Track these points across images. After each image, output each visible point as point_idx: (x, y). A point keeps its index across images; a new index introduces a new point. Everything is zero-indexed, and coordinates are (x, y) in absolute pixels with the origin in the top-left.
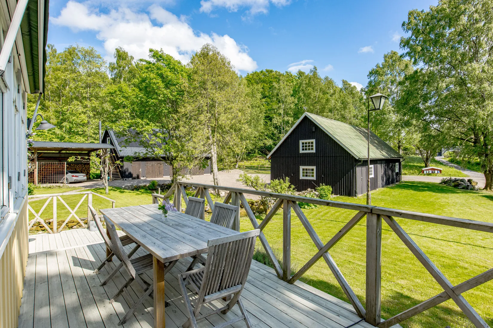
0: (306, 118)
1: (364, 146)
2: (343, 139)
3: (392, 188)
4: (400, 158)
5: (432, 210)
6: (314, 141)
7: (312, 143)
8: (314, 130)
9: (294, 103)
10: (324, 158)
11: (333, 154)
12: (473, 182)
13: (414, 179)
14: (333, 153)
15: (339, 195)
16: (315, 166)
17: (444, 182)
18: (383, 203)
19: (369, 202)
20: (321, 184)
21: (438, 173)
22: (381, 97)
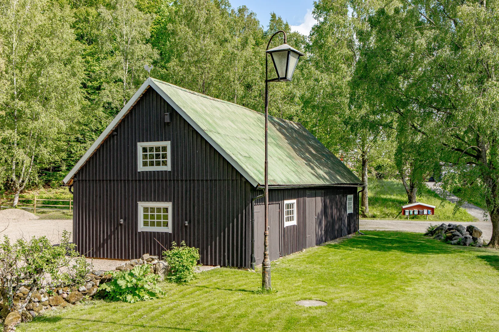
0: (150, 91)
1: (280, 159)
2: (232, 142)
3: (335, 246)
4: (357, 184)
5: (385, 290)
6: (168, 144)
7: (164, 149)
8: (167, 119)
9: (151, 58)
10: (190, 184)
11: (207, 176)
12: (475, 231)
13: (387, 226)
14: (207, 172)
15: (219, 267)
16: (170, 201)
17: (432, 232)
18: (301, 280)
19: (267, 280)
20: (174, 243)
21: (428, 214)
22: (289, 51)
